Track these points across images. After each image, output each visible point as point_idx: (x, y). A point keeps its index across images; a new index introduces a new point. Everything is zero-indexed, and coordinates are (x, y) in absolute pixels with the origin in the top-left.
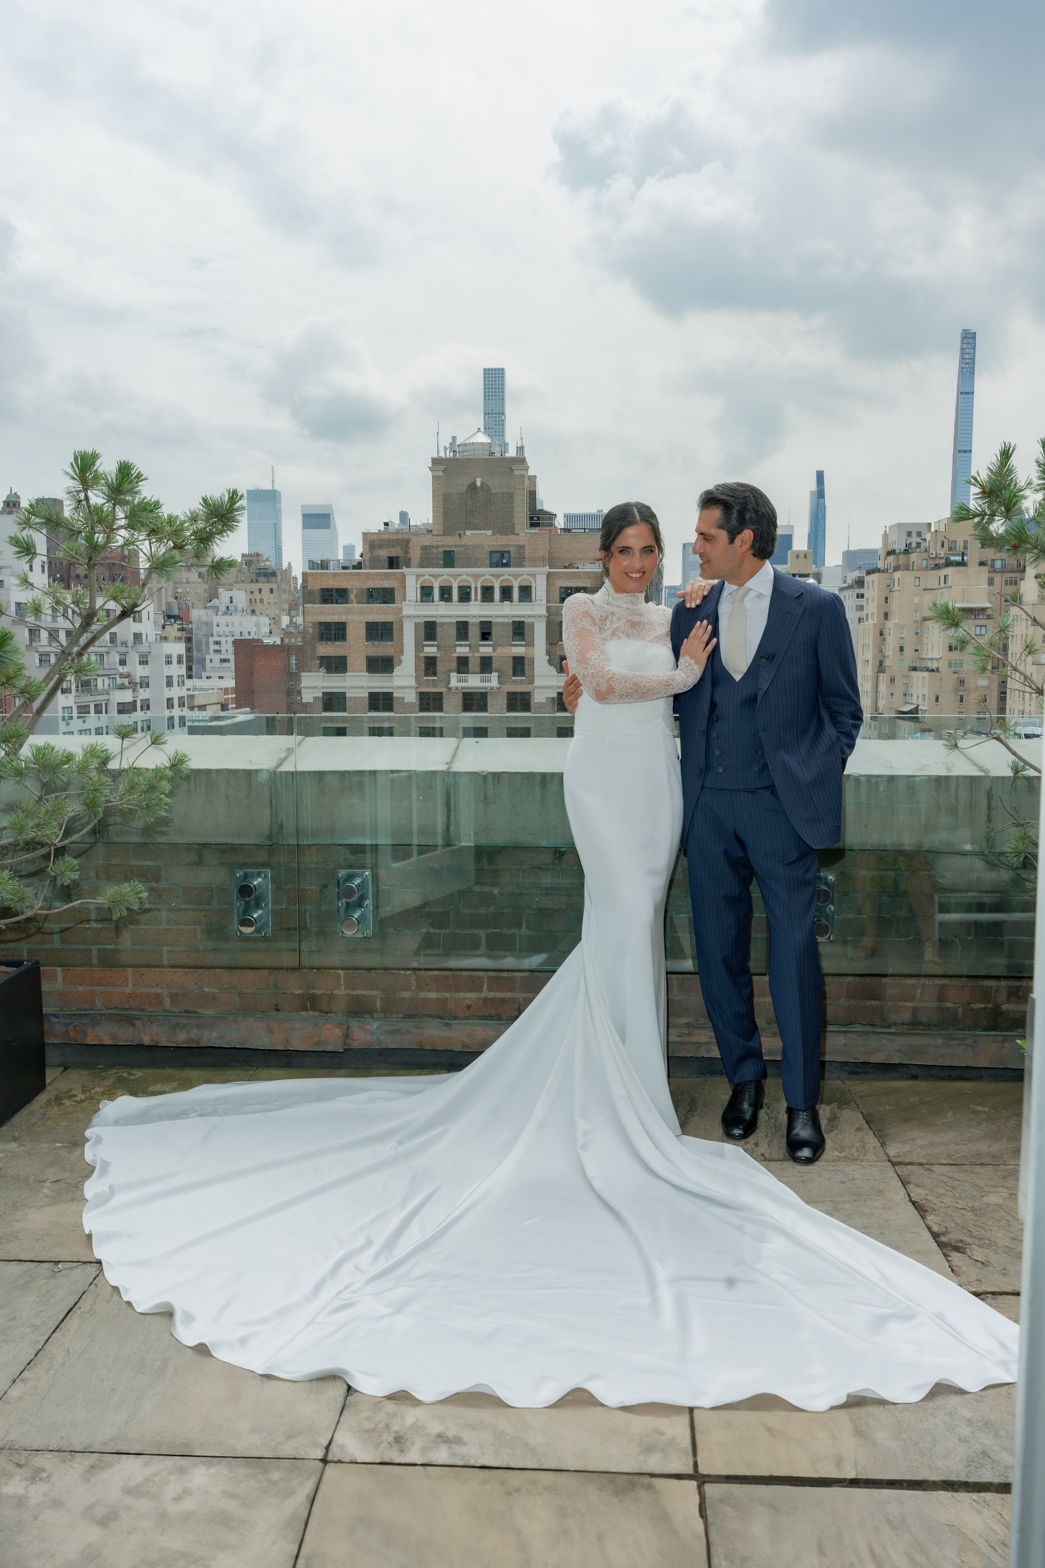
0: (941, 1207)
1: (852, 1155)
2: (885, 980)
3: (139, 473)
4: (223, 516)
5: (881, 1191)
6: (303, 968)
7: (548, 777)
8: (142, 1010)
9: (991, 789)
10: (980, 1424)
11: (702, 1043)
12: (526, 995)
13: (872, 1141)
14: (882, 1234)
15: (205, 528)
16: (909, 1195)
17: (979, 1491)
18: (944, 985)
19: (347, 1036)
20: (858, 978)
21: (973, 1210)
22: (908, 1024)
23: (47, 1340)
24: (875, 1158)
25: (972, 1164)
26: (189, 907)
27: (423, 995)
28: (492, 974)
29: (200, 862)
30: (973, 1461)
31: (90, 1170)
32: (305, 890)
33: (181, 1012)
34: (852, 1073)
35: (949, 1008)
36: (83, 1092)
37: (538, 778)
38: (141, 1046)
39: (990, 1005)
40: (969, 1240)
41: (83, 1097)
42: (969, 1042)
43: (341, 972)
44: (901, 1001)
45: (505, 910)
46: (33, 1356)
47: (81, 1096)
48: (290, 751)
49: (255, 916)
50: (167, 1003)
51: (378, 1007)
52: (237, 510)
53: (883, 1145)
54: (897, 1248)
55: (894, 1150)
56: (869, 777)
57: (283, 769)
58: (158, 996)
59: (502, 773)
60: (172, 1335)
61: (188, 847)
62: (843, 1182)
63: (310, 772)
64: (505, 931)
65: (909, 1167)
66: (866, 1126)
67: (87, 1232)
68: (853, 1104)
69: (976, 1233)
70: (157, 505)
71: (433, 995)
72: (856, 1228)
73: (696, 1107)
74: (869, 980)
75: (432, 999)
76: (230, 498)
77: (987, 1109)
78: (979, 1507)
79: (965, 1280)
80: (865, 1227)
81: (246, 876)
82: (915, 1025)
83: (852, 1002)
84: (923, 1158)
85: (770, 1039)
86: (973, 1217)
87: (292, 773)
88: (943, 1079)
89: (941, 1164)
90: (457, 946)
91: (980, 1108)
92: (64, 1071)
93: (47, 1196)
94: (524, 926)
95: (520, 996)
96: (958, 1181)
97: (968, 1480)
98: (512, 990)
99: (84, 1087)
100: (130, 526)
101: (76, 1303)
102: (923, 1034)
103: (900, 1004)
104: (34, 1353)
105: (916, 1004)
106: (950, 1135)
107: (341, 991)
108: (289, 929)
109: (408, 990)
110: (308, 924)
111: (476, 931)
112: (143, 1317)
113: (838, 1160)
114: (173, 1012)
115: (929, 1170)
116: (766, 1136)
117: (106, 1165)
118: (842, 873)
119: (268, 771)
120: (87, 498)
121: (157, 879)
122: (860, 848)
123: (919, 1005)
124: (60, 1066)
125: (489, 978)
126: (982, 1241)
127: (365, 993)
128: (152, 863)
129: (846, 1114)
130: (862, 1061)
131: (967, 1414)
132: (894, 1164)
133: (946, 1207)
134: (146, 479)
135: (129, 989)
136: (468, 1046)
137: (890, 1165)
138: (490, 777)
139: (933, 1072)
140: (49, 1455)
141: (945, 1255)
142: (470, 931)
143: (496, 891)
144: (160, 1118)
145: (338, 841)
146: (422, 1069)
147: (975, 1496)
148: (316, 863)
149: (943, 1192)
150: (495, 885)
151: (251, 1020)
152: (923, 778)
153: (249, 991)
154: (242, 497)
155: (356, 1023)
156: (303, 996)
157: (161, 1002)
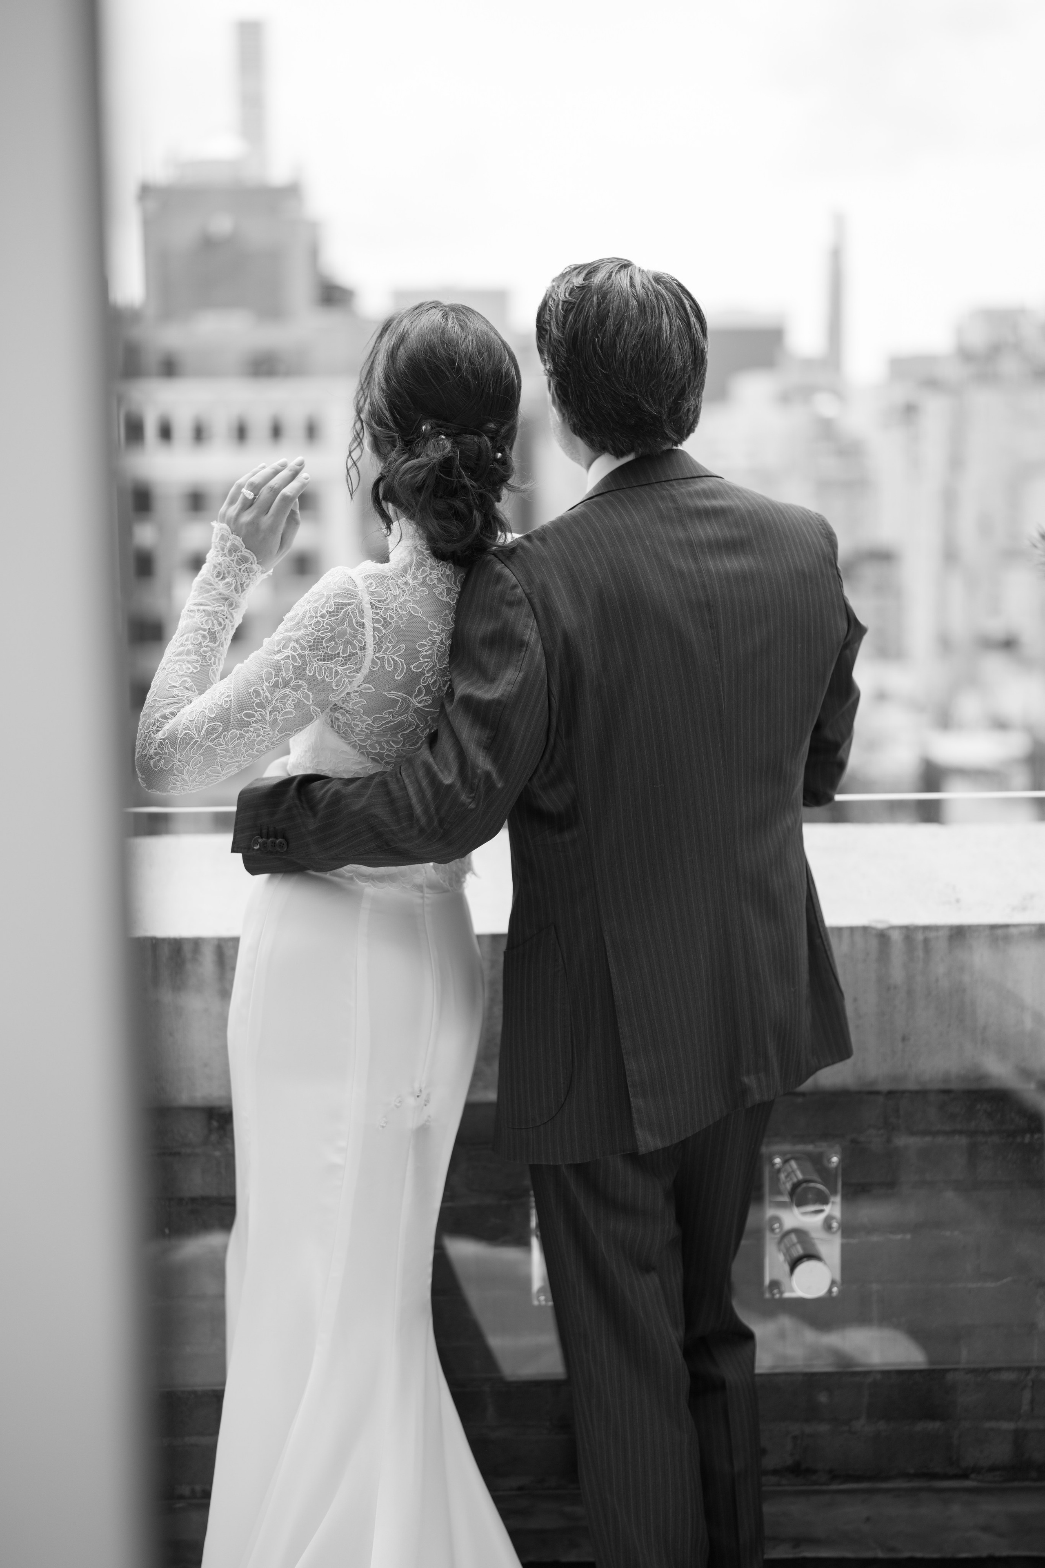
22: (1004, 1469)
56: (909, 932)
82: (1020, 1469)
83: (882, 1425)
103: (988, 1425)
118: (854, 1141)
130: (906, 1554)
152: (1027, 929)
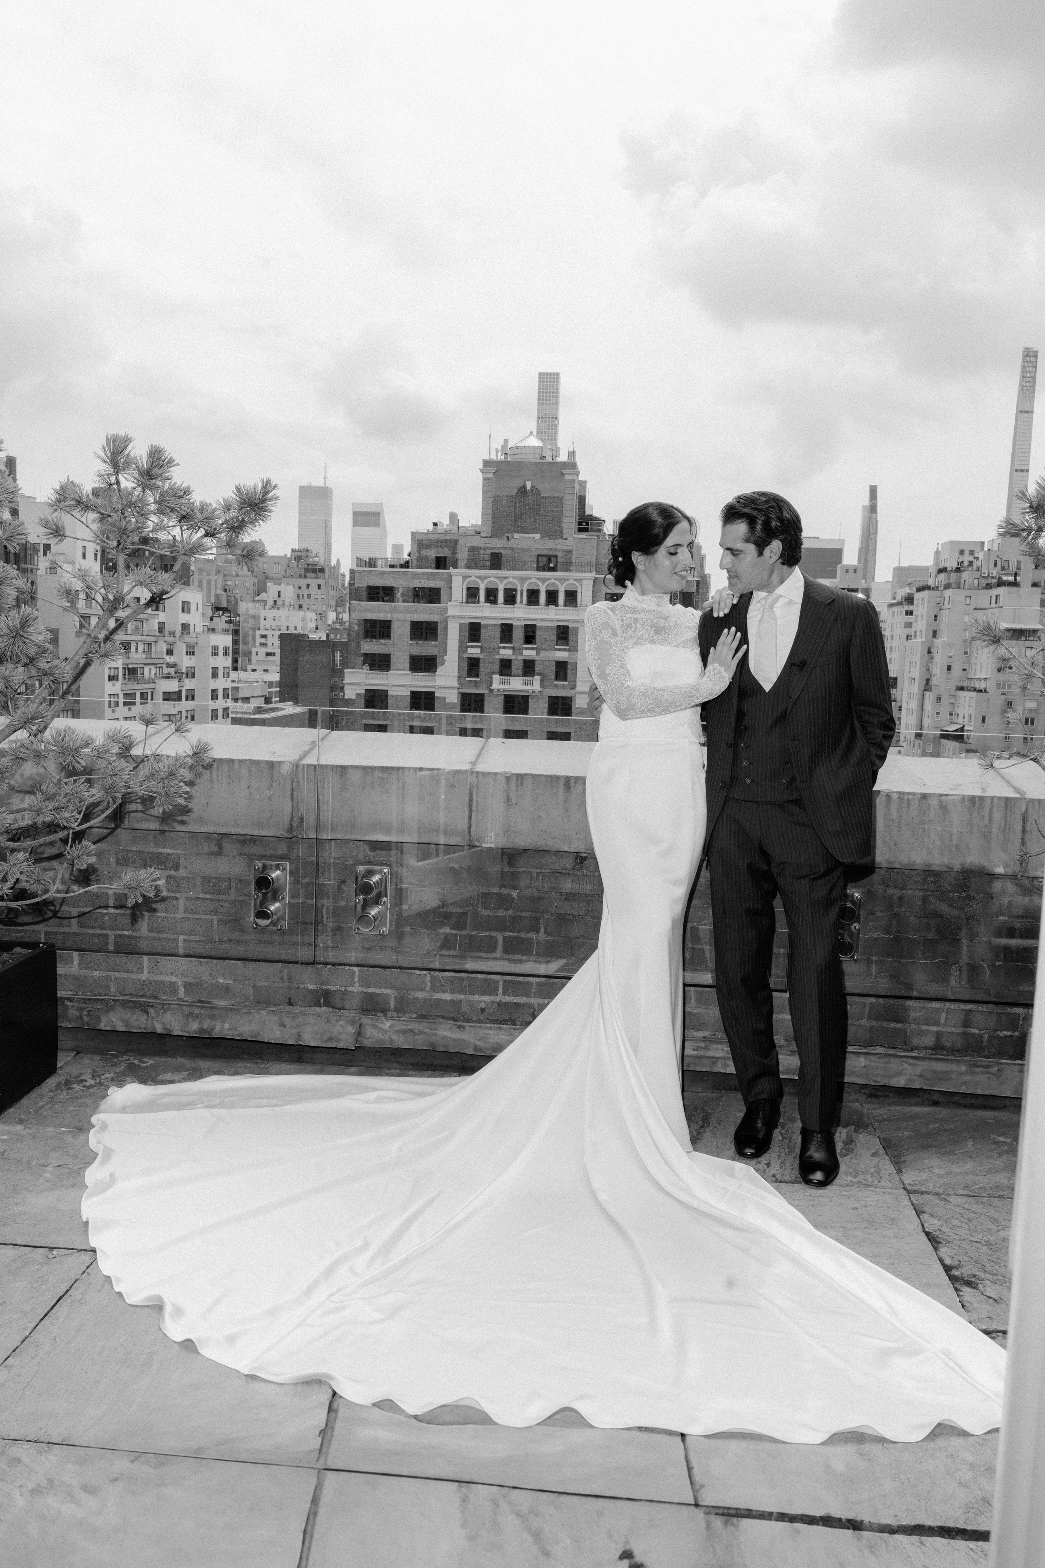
0: (955, 1239)
1: (866, 1180)
2: (909, 1003)
3: (171, 458)
4: (256, 505)
5: (893, 1220)
6: (318, 963)
7: (572, 782)
8: (156, 998)
9: (1026, 811)
10: (982, 1469)
11: (718, 1058)
12: (541, 1001)
13: (887, 1167)
14: (892, 1264)
15: (237, 517)
16: (923, 1225)
17: (977, 1540)
18: (970, 1011)
19: (359, 1034)
20: (881, 1000)
21: (988, 1244)
22: (931, 1049)
23: (35, 1327)
24: (890, 1185)
25: (990, 1196)
26: (208, 896)
27: (437, 996)
28: (508, 978)
29: (219, 852)
30: (973, 1508)
31: (92, 1157)
32: (322, 884)
33: (194, 1002)
34: (871, 1096)
35: (974, 1034)
36: (93, 1077)
37: (562, 781)
38: (153, 1035)
39: (1017, 1033)
40: (981, 1275)
41: (92, 1082)
42: (994, 1070)
43: (356, 969)
44: (925, 1024)
45: (523, 914)
46: (19, 1344)
47: (91, 1082)
48: (313, 744)
49: (272, 908)
51: (392, 1006)
52: (270, 500)
53: (899, 1171)
54: (906, 1279)
55: (910, 1177)
56: (901, 794)
57: (306, 761)
58: (173, 984)
59: (526, 775)
60: (160, 1329)
61: (208, 836)
62: (855, 1208)
63: (333, 766)
64: (523, 935)
65: (924, 1196)
66: (882, 1151)
67: (84, 1220)
68: (870, 1128)
69: (991, 1269)
70: (187, 492)
71: (447, 997)
72: (866, 1256)
73: (709, 1123)
74: (892, 1002)
75: (446, 1001)
76: (263, 487)
77: (1009, 1140)
78: (976, 1557)
79: (975, 1316)
80: (876, 1256)
81: (265, 867)
82: (938, 1049)
83: (874, 1023)
84: (939, 1187)
85: (788, 1057)
86: (988, 1251)
87: (315, 766)
88: (965, 1107)
89: (957, 1195)
90: (473, 947)
91: (1001, 1139)
92: (76, 1055)
93: (48, 1181)
94: (542, 930)
95: (535, 1001)
96: (975, 1213)
97: (965, 1527)
98: (527, 995)
99: (94, 1072)
100: (160, 512)
101: (67, 1291)
102: (947, 1060)
103: (924, 1027)
104: (21, 1340)
105: (939, 1028)
106: (969, 1165)
107: (356, 989)
108: (305, 923)
109: (423, 990)
110: (325, 919)
111: (494, 934)
112: (133, 1309)
113: (850, 1185)
114: (187, 1001)
115: (946, 1200)
116: (779, 1156)
117: (109, 1152)
118: (869, 891)
119: (291, 763)
120: (118, 482)
121: (176, 867)
122: (889, 866)
123: (943, 1030)
124: (72, 1050)
125: (504, 981)
126: (995, 1278)
127: (378, 991)
128: (172, 851)
129: (862, 1137)
130: (882, 1084)
131: (969, 1458)
132: (909, 1192)
133: (960, 1240)
134: (178, 464)
135: (144, 977)
136: (481, 1050)
137: (904, 1192)
138: (514, 779)
139: (955, 1099)
140: (26, 1446)
141: (957, 1290)
142: (487, 934)
143: (515, 894)
144: (167, 1107)
145: (358, 837)
146: (434, 1070)
147: (972, 1544)
148: (335, 858)
149: (959, 1224)
150: (514, 887)
151: (264, 1013)
152: (956, 797)
153: (263, 984)
154: (276, 486)
155: (369, 1021)
156: (317, 991)
157: (175, 991)
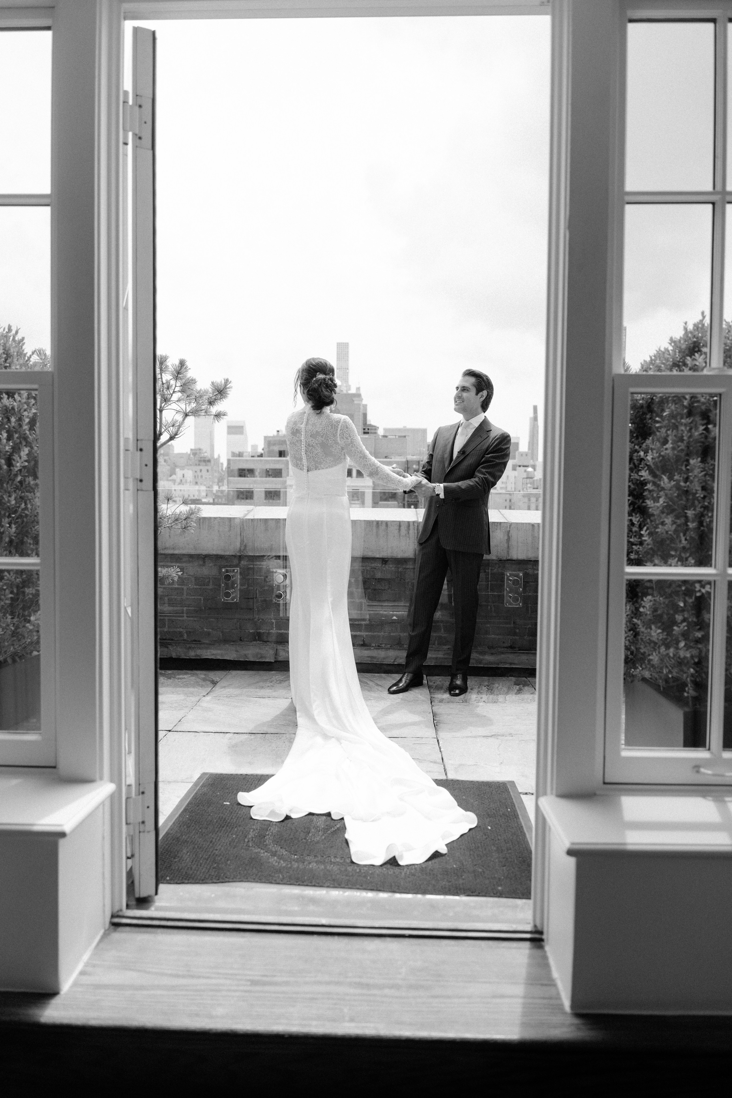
4: (221, 391)
6: (255, 619)
7: (380, 523)
8: (172, 640)
15: (212, 397)
19: (276, 654)
26: (197, 588)
29: (204, 565)
32: (256, 578)
33: (191, 641)
37: (375, 523)
38: (171, 658)
43: (274, 621)
48: (249, 512)
49: (231, 591)
50: (185, 636)
52: (229, 388)
57: (247, 517)
58: (180, 632)
61: (198, 557)
63: (260, 519)
68: (530, 685)
70: (194, 382)
76: (225, 383)
81: (227, 571)
87: (252, 520)
94: (367, 598)
95: (364, 634)
98: (360, 631)
100: (182, 391)
107: (274, 631)
108: (248, 598)
110: (258, 596)
114: (188, 641)
116: (487, 695)
119: (240, 518)
129: (526, 688)
134: (190, 369)
135: (165, 630)
145: (274, 554)
151: (227, 645)
153: (227, 630)
154: (231, 382)
155: (281, 648)
156: (254, 633)
157: (182, 636)
